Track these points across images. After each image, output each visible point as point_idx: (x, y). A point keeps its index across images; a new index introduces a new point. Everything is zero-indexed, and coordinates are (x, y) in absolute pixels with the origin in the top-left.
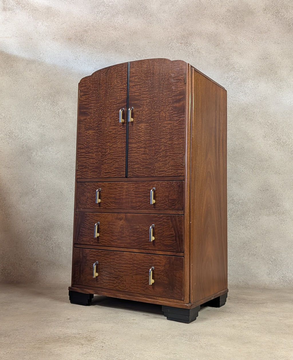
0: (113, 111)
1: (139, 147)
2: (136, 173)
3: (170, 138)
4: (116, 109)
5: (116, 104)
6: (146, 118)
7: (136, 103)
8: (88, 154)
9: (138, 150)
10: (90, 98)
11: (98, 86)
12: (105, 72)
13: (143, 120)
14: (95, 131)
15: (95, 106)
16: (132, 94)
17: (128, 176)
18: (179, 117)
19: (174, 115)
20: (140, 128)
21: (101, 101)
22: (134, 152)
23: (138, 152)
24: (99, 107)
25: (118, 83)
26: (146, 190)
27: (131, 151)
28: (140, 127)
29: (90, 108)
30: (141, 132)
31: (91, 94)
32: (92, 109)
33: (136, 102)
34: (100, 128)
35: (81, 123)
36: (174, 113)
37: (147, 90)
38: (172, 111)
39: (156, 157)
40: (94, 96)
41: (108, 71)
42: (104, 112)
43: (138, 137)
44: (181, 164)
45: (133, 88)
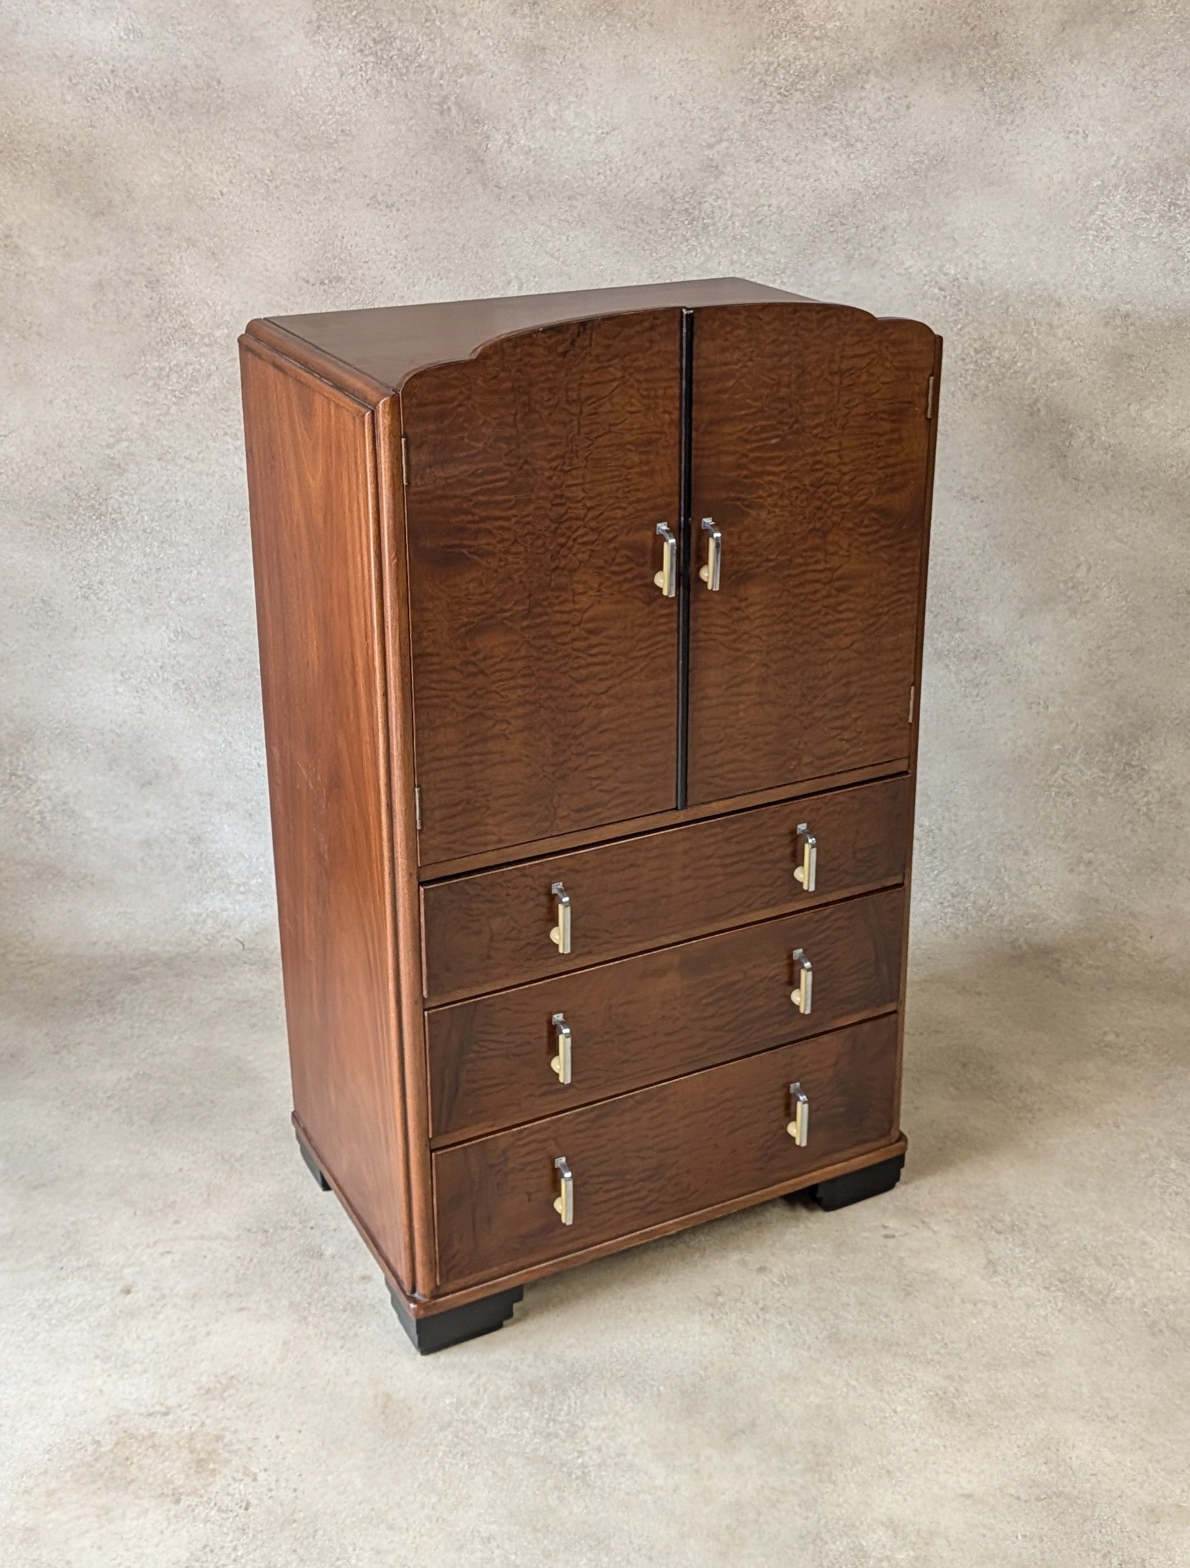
0: (611, 536)
1: (739, 680)
2: (722, 783)
3: (862, 632)
4: (626, 530)
5: (624, 505)
6: (769, 560)
7: (726, 499)
8: (477, 748)
9: (734, 690)
10: (479, 480)
11: (519, 416)
12: (561, 349)
13: (758, 567)
14: (515, 638)
15: (507, 519)
16: (705, 461)
17: (690, 802)
18: (902, 550)
19: (883, 543)
20: (743, 604)
21: (542, 494)
22: (714, 702)
23: (734, 700)
24: (528, 523)
25: (632, 405)
26: (771, 839)
27: (704, 698)
28: (741, 601)
29: (478, 532)
30: (747, 618)
31: (479, 458)
32: (489, 532)
33: (724, 496)
34: (538, 621)
35: (430, 605)
36: (882, 533)
37: (774, 441)
38: (875, 528)
39: (805, 709)
40: (499, 470)
41: (573, 343)
42: (563, 545)
43: (734, 641)
44: (901, 719)
45: (710, 433)
